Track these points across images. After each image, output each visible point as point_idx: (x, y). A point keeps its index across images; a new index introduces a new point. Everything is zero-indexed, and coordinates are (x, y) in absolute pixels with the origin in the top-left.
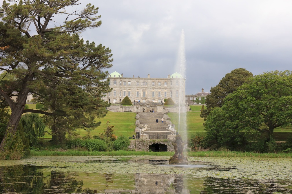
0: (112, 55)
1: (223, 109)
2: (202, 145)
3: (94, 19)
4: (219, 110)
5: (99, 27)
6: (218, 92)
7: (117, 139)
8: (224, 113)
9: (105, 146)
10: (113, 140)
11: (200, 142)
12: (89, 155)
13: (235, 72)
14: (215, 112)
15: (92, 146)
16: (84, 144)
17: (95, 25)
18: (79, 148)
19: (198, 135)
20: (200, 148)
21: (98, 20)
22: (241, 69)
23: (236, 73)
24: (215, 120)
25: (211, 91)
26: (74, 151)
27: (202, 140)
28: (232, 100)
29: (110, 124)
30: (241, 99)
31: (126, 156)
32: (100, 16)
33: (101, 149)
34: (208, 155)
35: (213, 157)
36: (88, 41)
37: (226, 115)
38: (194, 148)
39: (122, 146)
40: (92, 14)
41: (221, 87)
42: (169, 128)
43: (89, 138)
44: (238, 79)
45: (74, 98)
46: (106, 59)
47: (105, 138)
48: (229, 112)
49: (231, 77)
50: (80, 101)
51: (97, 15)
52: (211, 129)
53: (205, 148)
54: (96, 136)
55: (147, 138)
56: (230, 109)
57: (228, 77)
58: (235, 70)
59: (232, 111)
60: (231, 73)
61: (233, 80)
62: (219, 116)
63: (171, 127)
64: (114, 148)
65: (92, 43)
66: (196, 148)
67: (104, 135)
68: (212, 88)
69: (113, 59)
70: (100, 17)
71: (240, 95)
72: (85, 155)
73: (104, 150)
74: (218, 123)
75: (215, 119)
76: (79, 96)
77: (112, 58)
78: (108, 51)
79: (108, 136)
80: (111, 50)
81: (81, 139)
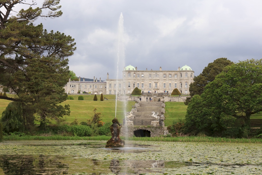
0: (75, 43)
1: (202, 97)
2: (183, 131)
3: (55, 9)
4: (197, 98)
6: (200, 81)
7: (103, 125)
8: (201, 100)
9: (91, 131)
10: (99, 126)
11: (181, 128)
13: (217, 61)
14: (194, 99)
15: (76, 131)
16: (70, 130)
17: (55, 15)
18: (65, 133)
20: (181, 134)
21: (58, 10)
22: (222, 58)
23: (217, 62)
24: (193, 107)
25: (194, 80)
26: (60, 136)
27: (183, 126)
28: (210, 88)
29: (97, 112)
30: (218, 86)
33: (86, 134)
34: (181, 140)
35: (185, 142)
36: (52, 31)
37: (204, 102)
38: (175, 134)
39: (107, 131)
40: (54, 4)
41: (203, 76)
42: (153, 115)
43: (76, 124)
44: (218, 68)
47: (93, 125)
48: (207, 99)
49: (212, 66)
52: (190, 115)
53: (185, 134)
54: (83, 123)
55: (131, 125)
56: (208, 96)
57: (210, 66)
58: (216, 60)
59: (209, 98)
60: (213, 63)
61: (214, 69)
62: (198, 103)
63: (154, 114)
64: (99, 134)
66: (177, 133)
67: (91, 121)
68: (195, 77)
69: (76, 48)
70: (60, 7)
71: (216, 83)
73: (89, 135)
74: (196, 110)
75: (193, 105)
79: (95, 123)
80: (74, 39)
81: (69, 125)
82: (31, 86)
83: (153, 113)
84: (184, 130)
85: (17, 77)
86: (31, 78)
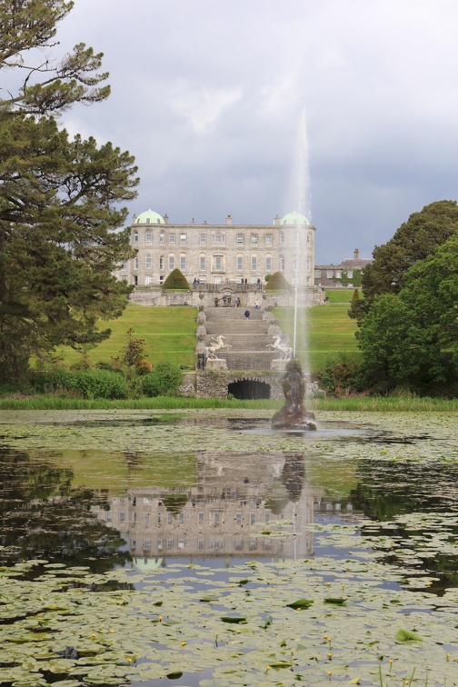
0: (136, 168)
1: (403, 298)
2: (352, 383)
3: (93, 82)
4: (393, 301)
5: (104, 100)
6: (392, 258)
7: (151, 369)
8: (404, 308)
9: (125, 385)
10: (143, 371)
11: (347, 376)
12: (87, 408)
13: (432, 209)
14: (383, 305)
15: (92, 386)
16: (73, 382)
17: (95, 95)
18: (62, 391)
19: (344, 359)
20: (347, 390)
21: (102, 85)
22: (445, 201)
23: (433, 212)
24: (382, 325)
25: (375, 255)
26: (52, 398)
27: (353, 371)
28: (423, 277)
29: (136, 335)
30: (445, 273)
31: (173, 411)
32: (108, 74)
33: (116, 394)
34: (366, 407)
35: (378, 410)
36: (79, 136)
37: (410, 312)
38: (334, 390)
39: (163, 386)
40: (88, 68)
41: (397, 245)
42: (276, 343)
43: (87, 367)
44: (438, 226)
45: (45, 274)
46: (122, 180)
47: (125, 368)
48: (417, 305)
49: (423, 221)
50: (61, 281)
51: (100, 71)
52: (375, 345)
53: (360, 391)
54: (101, 364)
55: (222, 368)
56: (420, 297)
57: (416, 221)
58: (431, 205)
59: (424, 302)
60: (422, 212)
61: (426, 228)
62: (393, 316)
63: (278, 341)
64: (145, 391)
65: (87, 139)
66: (338, 389)
67: (121, 360)
68: (376, 248)
69: (138, 179)
70: (106, 76)
71: (442, 265)
72: (76, 408)
73: (122, 397)
74: (390, 331)
75: (383, 321)
76: (59, 267)
77: (136, 175)
78: (127, 158)
79: (131, 364)
80: (133, 158)
81: (68, 370)
82: (50, 277)
83: (276, 340)
84: (356, 380)
85: (16, 254)
86: (50, 257)
